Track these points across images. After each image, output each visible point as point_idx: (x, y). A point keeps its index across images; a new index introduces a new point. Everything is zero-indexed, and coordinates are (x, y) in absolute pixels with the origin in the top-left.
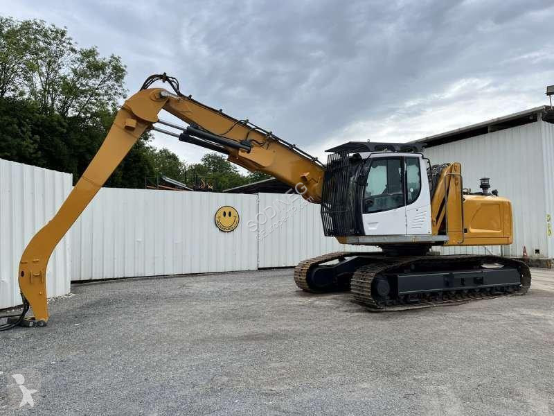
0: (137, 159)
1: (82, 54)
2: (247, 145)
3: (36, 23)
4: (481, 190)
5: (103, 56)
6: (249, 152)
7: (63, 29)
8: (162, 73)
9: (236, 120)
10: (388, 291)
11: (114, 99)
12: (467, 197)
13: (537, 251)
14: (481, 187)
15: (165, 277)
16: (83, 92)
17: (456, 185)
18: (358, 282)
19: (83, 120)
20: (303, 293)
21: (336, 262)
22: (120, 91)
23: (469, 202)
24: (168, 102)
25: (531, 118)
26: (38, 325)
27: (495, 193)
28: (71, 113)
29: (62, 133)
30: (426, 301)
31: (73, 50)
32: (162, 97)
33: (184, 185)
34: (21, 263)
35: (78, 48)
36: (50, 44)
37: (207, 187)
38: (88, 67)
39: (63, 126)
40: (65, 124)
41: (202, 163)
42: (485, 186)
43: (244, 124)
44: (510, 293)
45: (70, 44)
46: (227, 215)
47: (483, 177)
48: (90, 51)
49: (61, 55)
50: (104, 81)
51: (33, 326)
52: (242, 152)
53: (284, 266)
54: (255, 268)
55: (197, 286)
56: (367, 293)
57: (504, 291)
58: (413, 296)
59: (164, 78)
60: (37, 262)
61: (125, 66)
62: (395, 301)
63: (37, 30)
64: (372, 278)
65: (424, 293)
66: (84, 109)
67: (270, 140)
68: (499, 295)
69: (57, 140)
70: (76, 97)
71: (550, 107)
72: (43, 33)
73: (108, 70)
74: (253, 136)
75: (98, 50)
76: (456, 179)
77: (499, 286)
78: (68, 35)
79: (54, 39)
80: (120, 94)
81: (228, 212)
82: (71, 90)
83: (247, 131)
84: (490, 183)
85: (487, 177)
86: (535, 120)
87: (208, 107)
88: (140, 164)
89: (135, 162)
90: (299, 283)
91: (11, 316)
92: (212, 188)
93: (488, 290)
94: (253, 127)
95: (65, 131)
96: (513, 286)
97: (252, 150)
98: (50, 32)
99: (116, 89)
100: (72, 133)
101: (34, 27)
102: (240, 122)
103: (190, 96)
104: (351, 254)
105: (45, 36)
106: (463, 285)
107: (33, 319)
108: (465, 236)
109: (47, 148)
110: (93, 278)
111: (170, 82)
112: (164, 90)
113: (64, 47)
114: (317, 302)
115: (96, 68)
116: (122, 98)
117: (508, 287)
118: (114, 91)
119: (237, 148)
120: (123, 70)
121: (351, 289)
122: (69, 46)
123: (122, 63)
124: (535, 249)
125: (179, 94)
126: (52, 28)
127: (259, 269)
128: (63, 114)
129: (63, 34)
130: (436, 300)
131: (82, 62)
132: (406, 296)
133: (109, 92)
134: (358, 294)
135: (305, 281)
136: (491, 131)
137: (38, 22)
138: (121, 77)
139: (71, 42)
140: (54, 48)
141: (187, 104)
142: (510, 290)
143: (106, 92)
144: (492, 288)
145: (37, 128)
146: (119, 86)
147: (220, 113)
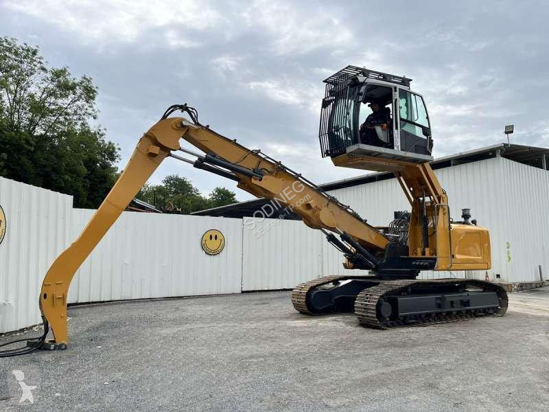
0: (103, 180)
1: (53, 73)
2: (259, 174)
3: (6, 41)
4: (463, 220)
5: (74, 77)
6: (260, 180)
7: (35, 48)
8: (183, 104)
9: (249, 150)
10: (389, 313)
11: (83, 119)
12: (453, 226)
13: (498, 276)
14: (463, 216)
15: (151, 300)
16: (52, 111)
17: (444, 214)
18: (362, 304)
19: (50, 139)
20: (301, 316)
21: (331, 285)
22: (90, 111)
23: (455, 230)
24: (188, 130)
25: (491, 154)
26: (60, 348)
27: (474, 222)
28: (39, 131)
29: (29, 151)
30: (421, 322)
31: (43, 69)
32: (183, 126)
33: (153, 207)
34: (44, 285)
35: (48, 68)
36: (21, 62)
37: (176, 209)
38: (58, 86)
39: (31, 145)
40: (32, 142)
41: (163, 185)
42: (466, 216)
43: (255, 154)
44: (490, 314)
45: (41, 63)
46: (213, 238)
47: (464, 208)
48: (61, 71)
49: (32, 74)
50: (74, 101)
51: (54, 349)
52: (255, 179)
53: (266, 289)
54: (239, 291)
55: (193, 309)
56: (372, 314)
57: (486, 313)
58: (410, 317)
59: (184, 108)
60: (61, 284)
61: (97, 88)
62: (395, 322)
63: (6, 47)
64: (376, 300)
65: (420, 315)
66: (51, 128)
67: (279, 169)
68: (481, 316)
69: (24, 159)
70: (43, 116)
71: (507, 145)
72: (13, 51)
73: (79, 91)
74: (263, 165)
75: (69, 70)
76: (444, 209)
77: (482, 308)
78: (39, 54)
79: (25, 57)
80: (90, 114)
81: (214, 236)
82: (38, 109)
83: (258, 159)
84: (471, 213)
85: (467, 208)
86: (494, 156)
87: (225, 138)
88: (106, 184)
89: (101, 182)
90: (296, 306)
91: (31, 339)
92: (180, 210)
93: (473, 311)
94: (263, 156)
95: (33, 149)
96: (493, 308)
97: (264, 178)
98: (21, 50)
99: (87, 109)
100: (39, 153)
101: (5, 44)
102: (252, 152)
103: (208, 126)
104: (346, 278)
105: (16, 54)
106: (452, 306)
107: (54, 342)
108: (453, 262)
109: (13, 167)
110: (79, 302)
111: (190, 113)
112: (184, 119)
113: (34, 65)
114: (320, 324)
115: (67, 88)
116: (92, 118)
117: (489, 309)
118: (83, 112)
119: (250, 176)
120: (94, 91)
121: (354, 311)
122: (39, 65)
123: (94, 84)
124: (496, 274)
125: (198, 124)
126: (24, 47)
127: (243, 292)
128: (30, 133)
129: (34, 53)
130: (430, 321)
131: (52, 80)
132: (405, 317)
133: (79, 112)
134: (362, 316)
135: (304, 304)
136: (454, 165)
137: (9, 40)
138: (93, 98)
139: (42, 61)
140: (24, 66)
141: (205, 133)
142: (491, 311)
143: (76, 111)
144: (476, 310)
145: (3, 146)
146: (91, 107)
147: (234, 142)
